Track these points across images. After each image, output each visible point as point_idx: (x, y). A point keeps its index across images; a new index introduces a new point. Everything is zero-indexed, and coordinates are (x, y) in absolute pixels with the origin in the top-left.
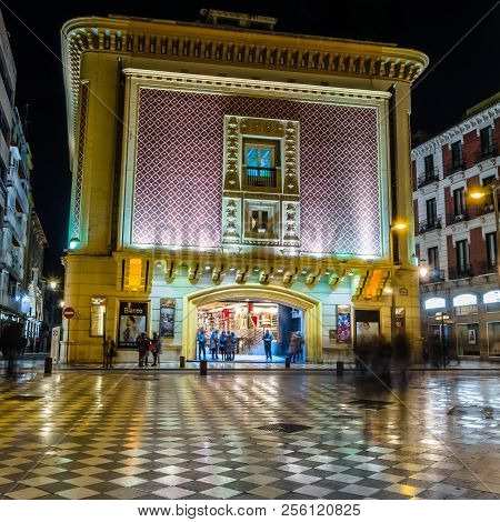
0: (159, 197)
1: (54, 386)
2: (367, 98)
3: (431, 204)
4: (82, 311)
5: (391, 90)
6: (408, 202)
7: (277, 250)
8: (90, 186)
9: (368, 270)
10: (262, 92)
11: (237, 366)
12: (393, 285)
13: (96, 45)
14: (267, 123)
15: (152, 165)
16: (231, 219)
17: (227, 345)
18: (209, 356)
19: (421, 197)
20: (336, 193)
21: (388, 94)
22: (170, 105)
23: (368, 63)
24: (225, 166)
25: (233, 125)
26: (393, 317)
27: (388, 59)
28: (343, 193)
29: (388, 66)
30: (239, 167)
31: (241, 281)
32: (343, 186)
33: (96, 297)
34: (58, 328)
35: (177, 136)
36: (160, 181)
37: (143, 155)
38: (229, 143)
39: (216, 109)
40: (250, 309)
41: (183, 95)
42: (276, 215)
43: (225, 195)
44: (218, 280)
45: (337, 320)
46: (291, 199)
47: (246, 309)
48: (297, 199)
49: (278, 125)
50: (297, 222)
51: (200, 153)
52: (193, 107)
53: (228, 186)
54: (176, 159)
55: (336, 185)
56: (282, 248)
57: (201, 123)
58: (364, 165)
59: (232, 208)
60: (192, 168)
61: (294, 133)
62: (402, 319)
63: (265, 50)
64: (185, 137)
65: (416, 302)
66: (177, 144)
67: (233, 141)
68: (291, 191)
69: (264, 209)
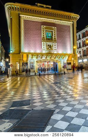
0: (29, 42)
1: (9, 80)
2: (69, 23)
3: (80, 43)
4: (14, 65)
5: (73, 22)
6: (76, 43)
7: (53, 52)
8: (14, 40)
9: (69, 55)
10: (49, 21)
11: (46, 74)
12: (74, 58)
13: (13, 9)
14: (50, 28)
15: (27, 35)
16: (44, 46)
17: (44, 70)
18: (41, 72)
19: (78, 42)
20: (63, 41)
21: (73, 23)
22: (30, 23)
23: (69, 16)
24: (42, 36)
25: (43, 28)
26: (74, 63)
27: (72, 16)
29: (72, 17)
30: (45, 36)
31: (46, 58)
32: (65, 40)
33: (17, 62)
34: (9, 69)
35: (32, 30)
36: (29, 39)
37: (25, 33)
39: (40, 24)
40: (48, 63)
41: (33, 21)
42: (52, 45)
43: (42, 41)
44: (42, 58)
45: (64, 64)
47: (47, 63)
48: (56, 42)
49: (52, 28)
50: (56, 47)
51: (37, 33)
52: (35, 24)
53: (43, 40)
54: (32, 34)
57: (37, 27)
59: (44, 44)
60: (35, 36)
61: (55, 30)
62: (75, 64)
63: (49, 13)
64: (34, 30)
65: (77, 61)
67: (43, 31)
68: (55, 41)
69: (50, 44)
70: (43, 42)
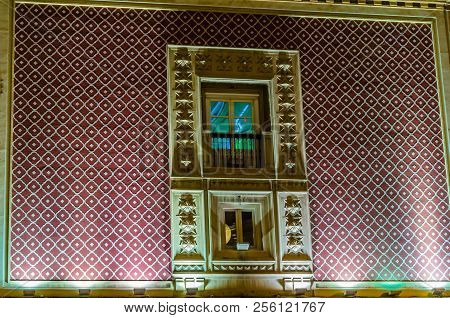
0: (55, 194)
7: (272, 280)
14: (241, 57)
15: (42, 138)
16: (188, 228)
20: (371, 173)
22: (71, 32)
24: (172, 134)
25: (182, 62)
28: (383, 173)
30: (197, 133)
32: (382, 160)
35: (85, 85)
36: (56, 166)
38: (177, 92)
39: (152, 35)
41: (92, 13)
42: (268, 217)
43: (175, 185)
46: (292, 187)
48: (303, 187)
49: (263, 59)
50: (305, 227)
51: (126, 113)
52: (112, 33)
53: (179, 170)
54: (84, 125)
55: (370, 159)
56: (281, 276)
57: (126, 60)
58: (416, 122)
59: (187, 209)
60: (113, 140)
61: (291, 72)
64: (98, 86)
66: (84, 98)
67: (184, 91)
68: (291, 173)
69: (244, 206)
70: (176, 194)
